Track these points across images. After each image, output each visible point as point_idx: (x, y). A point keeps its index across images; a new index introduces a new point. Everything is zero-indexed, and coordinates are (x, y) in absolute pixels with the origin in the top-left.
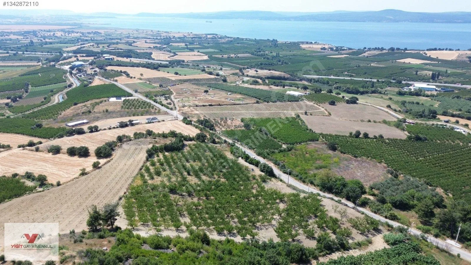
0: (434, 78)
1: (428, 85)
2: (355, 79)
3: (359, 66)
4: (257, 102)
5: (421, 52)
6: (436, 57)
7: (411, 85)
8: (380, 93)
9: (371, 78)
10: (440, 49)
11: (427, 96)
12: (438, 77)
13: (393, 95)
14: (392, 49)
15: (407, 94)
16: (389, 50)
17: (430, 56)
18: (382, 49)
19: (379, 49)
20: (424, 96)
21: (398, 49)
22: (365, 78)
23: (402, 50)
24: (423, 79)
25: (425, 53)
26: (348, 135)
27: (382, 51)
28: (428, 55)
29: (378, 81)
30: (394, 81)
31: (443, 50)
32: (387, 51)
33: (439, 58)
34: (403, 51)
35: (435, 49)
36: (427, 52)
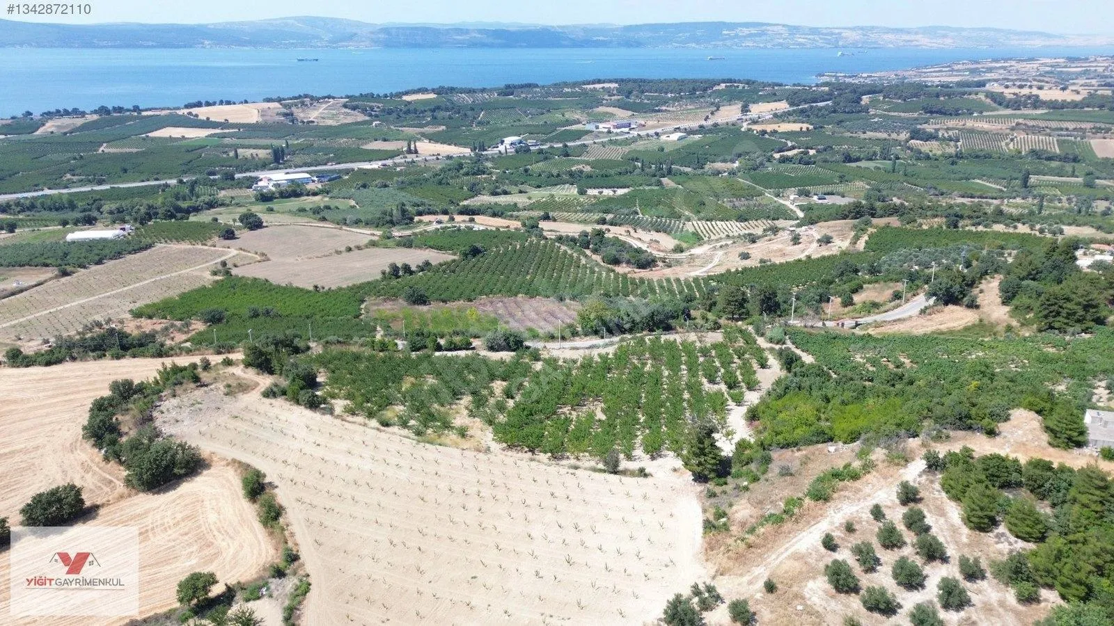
0: (278, 159)
1: (287, 173)
2: (121, 186)
3: (81, 157)
4: (65, 274)
5: (180, 112)
6: (223, 121)
7: (257, 180)
8: (222, 205)
9: (157, 179)
10: (208, 104)
11: (315, 194)
12: (283, 159)
13: (251, 203)
14: (103, 110)
15: (276, 198)
16: (95, 112)
17: (208, 119)
18: (76, 112)
19: (67, 113)
20: (308, 195)
21: (120, 110)
22: (143, 181)
23: (128, 110)
24: (264, 166)
25: (190, 113)
26: (379, 277)
27: (83, 117)
28: (202, 117)
29: (181, 182)
30: (216, 177)
31: (214, 104)
32: (95, 117)
33: (230, 121)
34: (136, 114)
35: (199, 105)
36: (195, 111)
